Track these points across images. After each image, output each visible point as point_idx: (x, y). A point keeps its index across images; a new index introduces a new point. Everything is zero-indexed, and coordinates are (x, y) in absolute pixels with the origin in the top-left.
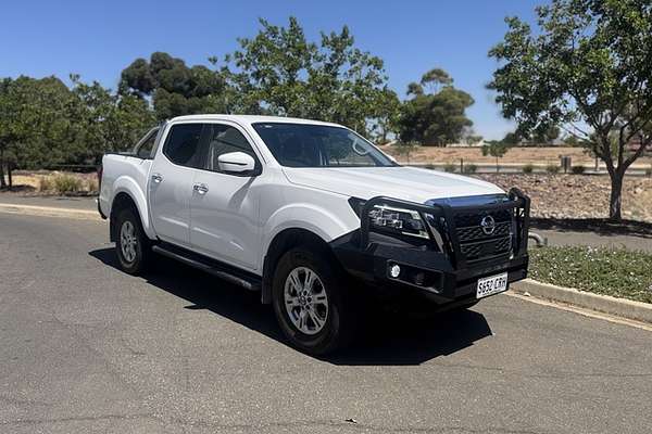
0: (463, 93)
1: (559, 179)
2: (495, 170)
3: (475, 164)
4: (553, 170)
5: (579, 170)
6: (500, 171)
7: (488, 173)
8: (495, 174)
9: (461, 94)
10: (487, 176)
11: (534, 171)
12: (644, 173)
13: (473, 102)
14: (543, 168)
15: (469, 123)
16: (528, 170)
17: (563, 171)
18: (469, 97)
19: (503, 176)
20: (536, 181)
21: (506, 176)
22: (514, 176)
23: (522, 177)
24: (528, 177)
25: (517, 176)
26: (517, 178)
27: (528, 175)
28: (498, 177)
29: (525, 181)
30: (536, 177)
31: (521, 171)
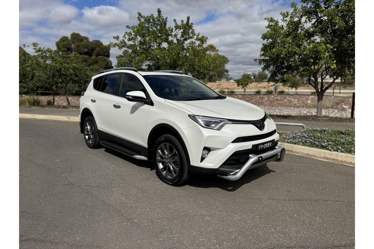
1: (272, 97)
2: (243, 93)
3: (234, 90)
4: (269, 93)
5: (282, 93)
6: (246, 93)
7: (240, 95)
8: (243, 95)
10: (240, 96)
11: (261, 93)
12: (310, 93)
14: (266, 92)
16: (258, 93)
17: (274, 93)
19: (247, 95)
20: (263, 98)
21: (248, 96)
22: (252, 95)
23: (256, 96)
24: (259, 96)
25: (254, 95)
26: (254, 96)
27: (259, 95)
28: (245, 96)
29: (257, 98)
30: (262, 96)
31: (255, 93)
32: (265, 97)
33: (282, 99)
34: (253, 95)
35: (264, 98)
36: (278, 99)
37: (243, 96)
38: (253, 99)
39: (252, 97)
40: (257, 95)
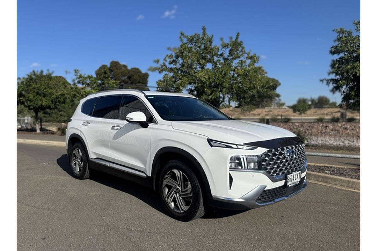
0: (274, 79)
1: (340, 125)
2: (301, 121)
3: (290, 117)
4: (335, 120)
5: (351, 120)
6: (304, 121)
9: (273, 80)
13: (280, 84)
15: (278, 96)
16: (320, 120)
17: (342, 120)
18: (277, 81)
19: (306, 124)
20: (326, 127)
21: (308, 124)
22: (312, 123)
25: (314, 124)
29: (320, 126)
30: (326, 124)
31: (316, 121)
32: (329, 126)
36: (347, 128)
40: (320, 123)
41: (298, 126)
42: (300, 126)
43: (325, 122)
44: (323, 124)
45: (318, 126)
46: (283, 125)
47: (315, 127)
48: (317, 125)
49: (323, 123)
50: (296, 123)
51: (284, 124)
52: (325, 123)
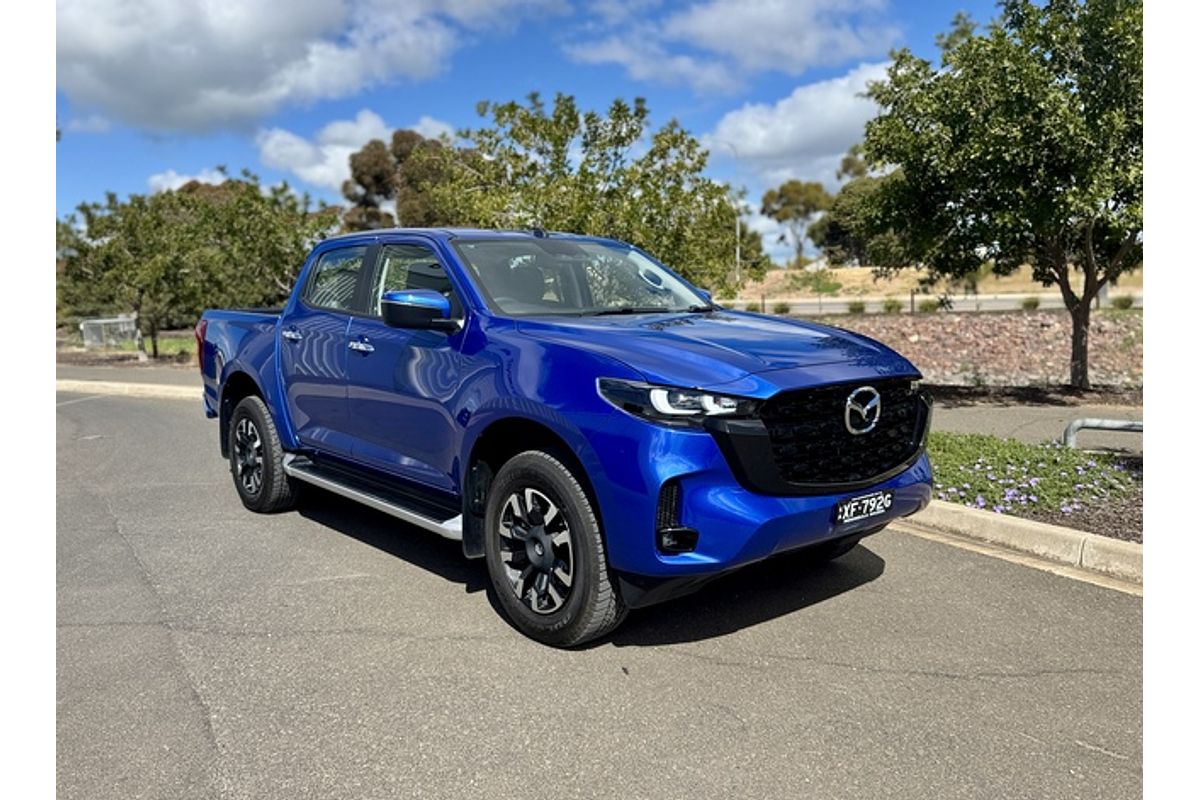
2: (973, 309)
5: (1126, 303)
6: (981, 309)
7: (957, 314)
10: (956, 319)
11: (1041, 306)
16: (1032, 306)
19: (983, 317)
20: (1043, 325)
21: (990, 317)
22: (1004, 316)
23: (1018, 319)
24: (1029, 318)
25: (1009, 316)
26: (1010, 320)
27: (1029, 315)
28: (975, 320)
29: (1024, 325)
30: (1043, 317)
31: (1020, 307)
32: (1051, 322)
33: (1118, 327)
34: (1010, 312)
35: (1048, 326)
36: (1103, 329)
37: (967, 317)
38: (1005, 328)
39: (1003, 321)
40: (1025, 314)
41: (959, 323)
42: (963, 324)
43: (1041, 311)
44: (1036, 318)
45: (1020, 325)
46: (914, 324)
47: (1008, 325)
48: (1017, 322)
49: (1036, 314)
50: (954, 316)
51: (917, 320)
52: (1040, 314)
